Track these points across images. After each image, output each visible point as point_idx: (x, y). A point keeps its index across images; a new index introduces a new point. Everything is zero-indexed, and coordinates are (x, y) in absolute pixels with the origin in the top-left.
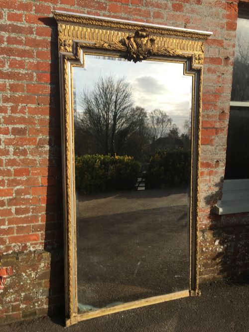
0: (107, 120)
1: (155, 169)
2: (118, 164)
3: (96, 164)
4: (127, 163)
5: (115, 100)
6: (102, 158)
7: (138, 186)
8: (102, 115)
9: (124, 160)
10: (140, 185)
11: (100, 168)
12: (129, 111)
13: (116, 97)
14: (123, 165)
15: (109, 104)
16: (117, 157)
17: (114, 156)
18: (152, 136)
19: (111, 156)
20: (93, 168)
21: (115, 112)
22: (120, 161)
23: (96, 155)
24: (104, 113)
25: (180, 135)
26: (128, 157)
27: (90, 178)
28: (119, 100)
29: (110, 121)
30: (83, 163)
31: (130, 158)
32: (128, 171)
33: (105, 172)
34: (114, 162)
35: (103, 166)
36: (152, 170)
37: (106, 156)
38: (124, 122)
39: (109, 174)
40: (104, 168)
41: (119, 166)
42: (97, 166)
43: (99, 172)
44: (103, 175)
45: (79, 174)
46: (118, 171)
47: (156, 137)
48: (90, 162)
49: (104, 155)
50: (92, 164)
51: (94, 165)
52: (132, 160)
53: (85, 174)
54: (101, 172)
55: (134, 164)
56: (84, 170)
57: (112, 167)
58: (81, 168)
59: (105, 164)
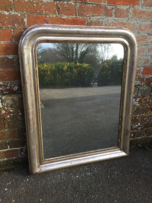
1: (104, 73)
3: (64, 68)
4: (85, 68)
6: (68, 64)
7: (93, 85)
9: (83, 65)
11: (67, 71)
14: (82, 69)
16: (78, 64)
17: (76, 63)
18: (102, 58)
19: (74, 64)
20: (63, 71)
22: (80, 67)
23: (64, 62)
26: (86, 64)
27: (60, 77)
29: (74, 46)
30: (56, 67)
31: (87, 65)
32: (86, 73)
34: (76, 67)
36: (102, 73)
38: (83, 47)
39: (73, 75)
40: (70, 71)
41: (80, 70)
42: (65, 70)
43: (67, 74)
44: (69, 76)
45: (53, 74)
46: (79, 73)
47: (104, 59)
48: (60, 67)
49: (70, 62)
50: (61, 68)
51: (63, 68)
52: (88, 66)
53: (57, 75)
54: (68, 73)
55: (90, 69)
56: (56, 72)
57: (75, 71)
58: (54, 70)
59: (70, 68)
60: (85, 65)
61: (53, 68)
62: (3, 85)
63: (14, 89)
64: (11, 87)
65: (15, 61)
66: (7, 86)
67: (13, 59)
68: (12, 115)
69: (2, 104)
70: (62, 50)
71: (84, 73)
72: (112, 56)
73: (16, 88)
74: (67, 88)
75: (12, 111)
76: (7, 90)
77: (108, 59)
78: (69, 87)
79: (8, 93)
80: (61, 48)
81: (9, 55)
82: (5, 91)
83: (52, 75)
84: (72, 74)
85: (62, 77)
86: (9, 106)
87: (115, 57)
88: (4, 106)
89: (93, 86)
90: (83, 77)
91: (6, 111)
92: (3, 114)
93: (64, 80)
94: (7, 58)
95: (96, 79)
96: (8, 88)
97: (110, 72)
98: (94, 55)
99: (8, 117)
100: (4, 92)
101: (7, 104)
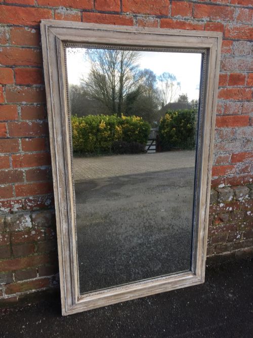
0: (113, 82)
1: (166, 131)
2: (125, 125)
3: (101, 125)
4: (135, 125)
5: (120, 59)
6: (107, 119)
7: (148, 149)
8: (107, 76)
9: (132, 119)
10: (151, 148)
11: (105, 129)
12: (137, 72)
13: (122, 56)
14: (130, 125)
15: (114, 64)
16: (124, 118)
17: (120, 117)
18: (162, 101)
19: (117, 117)
20: (99, 130)
21: (121, 73)
22: (128, 122)
23: (100, 116)
24: (109, 73)
25: (190, 101)
26: (136, 117)
27: (95, 140)
28: (126, 60)
29: (116, 83)
30: (87, 123)
31: (138, 118)
32: (137, 132)
33: (111, 133)
34: (121, 123)
35: (109, 127)
37: (112, 116)
38: (132, 85)
39: (116, 136)
40: (110, 130)
41: (127, 126)
42: (102, 127)
43: (105, 134)
44: (108, 137)
45: (83, 135)
46: (125, 132)
47: (165, 102)
48: (94, 123)
49: (110, 115)
50: (96, 125)
51: (98, 126)
52: (140, 120)
53: (89, 135)
54: (107, 134)
55: (143, 125)
56: (88, 131)
57: (119, 129)
58: (84, 129)
59: (111, 125)
60: (135, 119)
61: (81, 125)
62: (33, 200)
63: (46, 204)
64: (42, 202)
65: (48, 172)
66: (38, 201)
67: (46, 170)
68: (43, 235)
69: (32, 223)
70: (96, 90)
71: (134, 132)
72: (179, 97)
73: (49, 202)
74: (106, 156)
75: (43, 231)
76: (38, 205)
77: (172, 102)
78: (109, 155)
79: (38, 209)
80: (94, 87)
81: (41, 166)
82: (35, 206)
83: (81, 136)
84: (114, 135)
85: (97, 140)
86: (40, 225)
87: (184, 98)
88: (35, 226)
89: (149, 151)
90: (131, 138)
91: (36, 231)
92: (33, 235)
93: (100, 144)
94: (39, 170)
95: (153, 140)
96: (39, 203)
97: (174, 129)
98: (149, 96)
99: (39, 238)
100: (35, 208)
101: (38, 223)
